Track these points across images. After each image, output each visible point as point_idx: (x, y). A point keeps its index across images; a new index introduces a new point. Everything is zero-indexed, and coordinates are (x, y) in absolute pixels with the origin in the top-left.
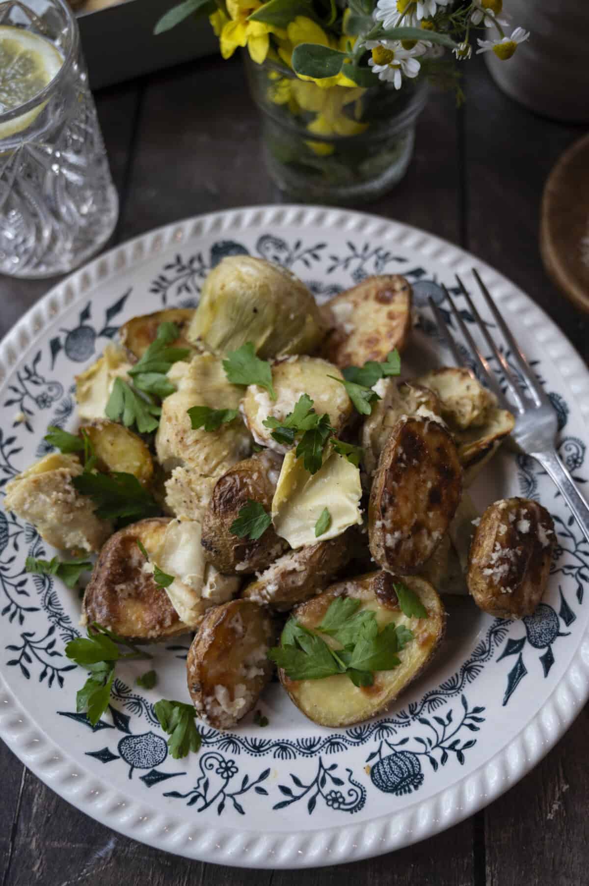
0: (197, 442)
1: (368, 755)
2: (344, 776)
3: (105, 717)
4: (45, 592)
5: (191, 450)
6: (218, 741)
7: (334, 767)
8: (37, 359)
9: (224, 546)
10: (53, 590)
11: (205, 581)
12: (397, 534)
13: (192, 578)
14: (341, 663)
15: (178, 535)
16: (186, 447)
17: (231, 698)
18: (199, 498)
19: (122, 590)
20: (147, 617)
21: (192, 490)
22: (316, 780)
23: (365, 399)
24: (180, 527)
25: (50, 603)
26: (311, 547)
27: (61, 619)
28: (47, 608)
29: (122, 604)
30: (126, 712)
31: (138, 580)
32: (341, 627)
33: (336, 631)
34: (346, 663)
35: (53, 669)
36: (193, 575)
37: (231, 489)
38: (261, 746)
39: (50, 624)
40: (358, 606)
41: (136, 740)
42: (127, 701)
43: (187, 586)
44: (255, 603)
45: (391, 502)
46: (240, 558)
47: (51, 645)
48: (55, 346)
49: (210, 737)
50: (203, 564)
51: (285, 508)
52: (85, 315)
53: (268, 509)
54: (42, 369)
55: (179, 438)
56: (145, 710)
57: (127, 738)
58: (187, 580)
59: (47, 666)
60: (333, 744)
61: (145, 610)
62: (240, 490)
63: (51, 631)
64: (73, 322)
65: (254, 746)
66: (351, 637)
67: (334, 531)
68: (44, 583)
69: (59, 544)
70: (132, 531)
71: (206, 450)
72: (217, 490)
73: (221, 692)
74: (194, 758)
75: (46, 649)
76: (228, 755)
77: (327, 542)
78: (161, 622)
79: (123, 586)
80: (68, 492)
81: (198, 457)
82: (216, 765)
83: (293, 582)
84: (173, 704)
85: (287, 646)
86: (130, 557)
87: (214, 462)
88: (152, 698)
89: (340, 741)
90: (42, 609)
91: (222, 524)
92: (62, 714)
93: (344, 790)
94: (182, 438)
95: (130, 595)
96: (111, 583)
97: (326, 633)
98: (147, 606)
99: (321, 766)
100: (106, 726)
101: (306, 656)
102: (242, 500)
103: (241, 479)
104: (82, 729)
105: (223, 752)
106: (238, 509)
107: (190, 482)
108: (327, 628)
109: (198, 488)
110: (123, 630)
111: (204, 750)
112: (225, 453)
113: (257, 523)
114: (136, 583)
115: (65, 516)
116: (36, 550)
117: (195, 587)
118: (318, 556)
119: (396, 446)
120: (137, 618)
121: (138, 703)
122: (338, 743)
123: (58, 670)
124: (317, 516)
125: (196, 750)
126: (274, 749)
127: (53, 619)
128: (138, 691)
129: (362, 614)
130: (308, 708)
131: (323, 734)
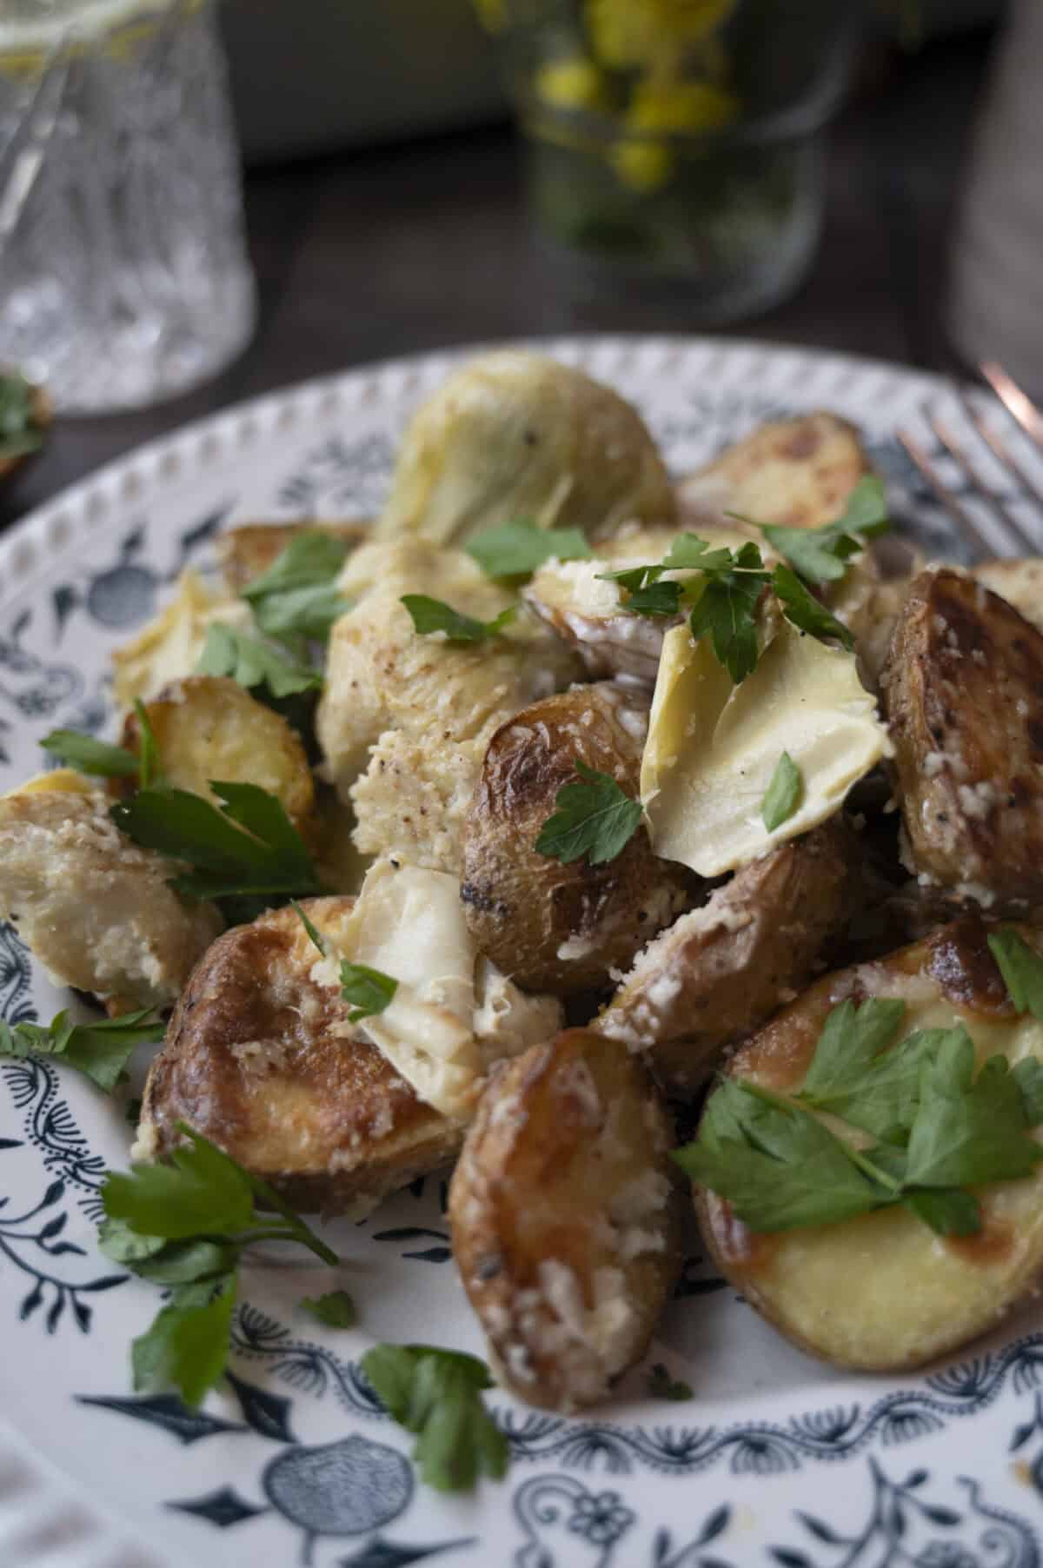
0: (428, 668)
1: (1008, 1436)
2: (956, 1501)
3: (216, 1404)
4: (35, 1103)
5: (414, 688)
6: (561, 1445)
7: (918, 1479)
8: (23, 622)
9: (524, 890)
10: (57, 1099)
11: (478, 996)
12: (983, 789)
13: (444, 985)
14: (882, 1177)
15: (397, 897)
16: (402, 684)
17: (587, 1300)
18: (444, 798)
19: (251, 1056)
20: (324, 1117)
21: (425, 777)
22: (877, 1523)
23: (823, 548)
24: (398, 877)
25: (50, 1127)
26: (757, 863)
27: (80, 1165)
28: (43, 1139)
29: (252, 1090)
30: (277, 1387)
31: (292, 1034)
32: (861, 1086)
33: (850, 1100)
34: (898, 1174)
35: (61, 1286)
36: (445, 978)
37: (528, 751)
38: (689, 1445)
39: (52, 1178)
40: (897, 1021)
41: (315, 1461)
42: (278, 1359)
43: (434, 1004)
44: (619, 1045)
45: (950, 721)
46: (567, 922)
47: (55, 1227)
48: (63, 601)
49: (534, 1437)
50: (468, 958)
51: (677, 781)
52: (133, 542)
53: (630, 787)
54: (35, 641)
55: (384, 665)
56: (332, 1380)
57: (288, 1457)
58: (430, 991)
59: (42, 1279)
60: (899, 1419)
61: (317, 1102)
62: (552, 752)
63: (54, 1193)
64: (104, 556)
65: (669, 1450)
66: (895, 1108)
68: (33, 1084)
69: (73, 961)
70: (269, 922)
71: (455, 685)
72: (491, 758)
73: (558, 1283)
74: (496, 1497)
75: (39, 1239)
76: (597, 1477)
77: (800, 840)
78: (364, 1126)
79: (255, 1047)
80: (102, 832)
81: (435, 702)
82: (566, 1509)
83: (720, 964)
84: (416, 1352)
85: (724, 1141)
86: (266, 981)
87: (476, 711)
88: (348, 1349)
89: (916, 1407)
90: (29, 1143)
91: (516, 836)
92: (87, 1401)
93: (969, 1536)
94: (391, 665)
95: (272, 1067)
96: (218, 1044)
97: (823, 1107)
98: (319, 1092)
99: (880, 1481)
100: (219, 1427)
101: (781, 1166)
102: (561, 772)
103: (552, 728)
104: (152, 1439)
105: (577, 1474)
106: (551, 793)
107: (418, 760)
108: (822, 1094)
109: (441, 768)
110: (259, 1155)
111: (521, 1472)
112: (500, 690)
113: (607, 823)
114: (288, 1042)
116: (11, 1010)
117: (455, 1007)
118: (780, 879)
119: (928, 615)
120: (297, 1122)
121: (313, 1362)
122: (912, 1416)
123: (73, 1289)
124: (762, 782)
125: (500, 1473)
126: (730, 1450)
127: (58, 1166)
128: (309, 1334)
129: (912, 1043)
130: (804, 1320)
131: (864, 1397)
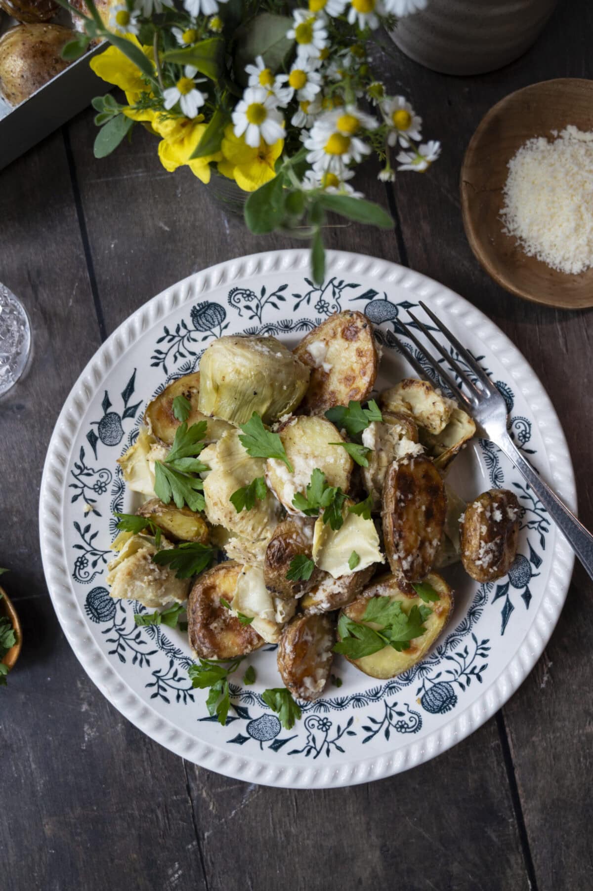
0: (242, 518)
1: (416, 692)
2: (403, 709)
3: (230, 713)
4: (156, 637)
5: (239, 526)
6: (313, 707)
7: (395, 704)
8: (82, 455)
9: (285, 588)
10: (161, 633)
11: (276, 611)
12: (410, 559)
13: (266, 613)
14: (385, 639)
15: (247, 583)
16: (235, 524)
17: (315, 681)
18: (255, 556)
19: (215, 628)
20: (239, 640)
21: (249, 552)
22: (386, 717)
23: (362, 455)
24: (246, 577)
25: (163, 644)
26: (348, 576)
27: (175, 653)
28: (162, 648)
29: (219, 637)
30: (242, 704)
31: (224, 615)
32: (379, 615)
33: (377, 618)
34: (389, 638)
35: (183, 690)
36: (267, 610)
37: (279, 550)
38: (342, 702)
39: (170, 659)
40: (388, 600)
41: (257, 723)
42: (241, 697)
43: (264, 619)
44: (315, 615)
45: (401, 537)
46: (297, 590)
47: (176, 674)
48: (92, 439)
49: (306, 706)
50: (271, 600)
51: (321, 553)
52: (107, 404)
53: (309, 556)
54: (89, 460)
55: (229, 519)
56: (256, 700)
57: (250, 723)
58: (263, 615)
59: (178, 690)
60: (391, 688)
61: (236, 636)
62: (286, 549)
63: (172, 663)
64: (99, 414)
65: (338, 704)
66: (388, 620)
67: (363, 565)
68: (153, 630)
69: (159, 605)
70: (208, 582)
71: (252, 522)
72: (269, 552)
73: (308, 681)
74: (299, 724)
75: (173, 678)
76: (322, 714)
77: (359, 572)
78: (250, 642)
79: (215, 625)
80: (153, 570)
81: (247, 529)
82: (316, 724)
83: (340, 599)
84: (275, 691)
85: (345, 639)
86: (213, 601)
87: (260, 530)
88: (258, 689)
89: (395, 685)
90: (159, 650)
91: (280, 575)
92: (201, 720)
93: (406, 718)
94: (231, 518)
95: (222, 629)
96: (206, 626)
97: (370, 621)
98: (236, 632)
99: (387, 706)
100: (233, 719)
101: (359, 641)
102: (289, 556)
103: (285, 540)
104: (217, 725)
105: (317, 714)
106: (289, 563)
107: (245, 548)
108: (370, 617)
109: (253, 551)
110: (225, 654)
111: (305, 716)
112: (265, 520)
113: (304, 569)
114: (223, 618)
115: (159, 592)
116: (138, 607)
117: (270, 618)
118: (355, 581)
119: (395, 493)
120: (232, 644)
121: (250, 695)
122: (394, 687)
123: (187, 690)
124: (348, 556)
125: (300, 718)
126: (352, 702)
127: (169, 655)
128: (246, 688)
129: (393, 605)
130: (368, 670)
131: (384, 683)
